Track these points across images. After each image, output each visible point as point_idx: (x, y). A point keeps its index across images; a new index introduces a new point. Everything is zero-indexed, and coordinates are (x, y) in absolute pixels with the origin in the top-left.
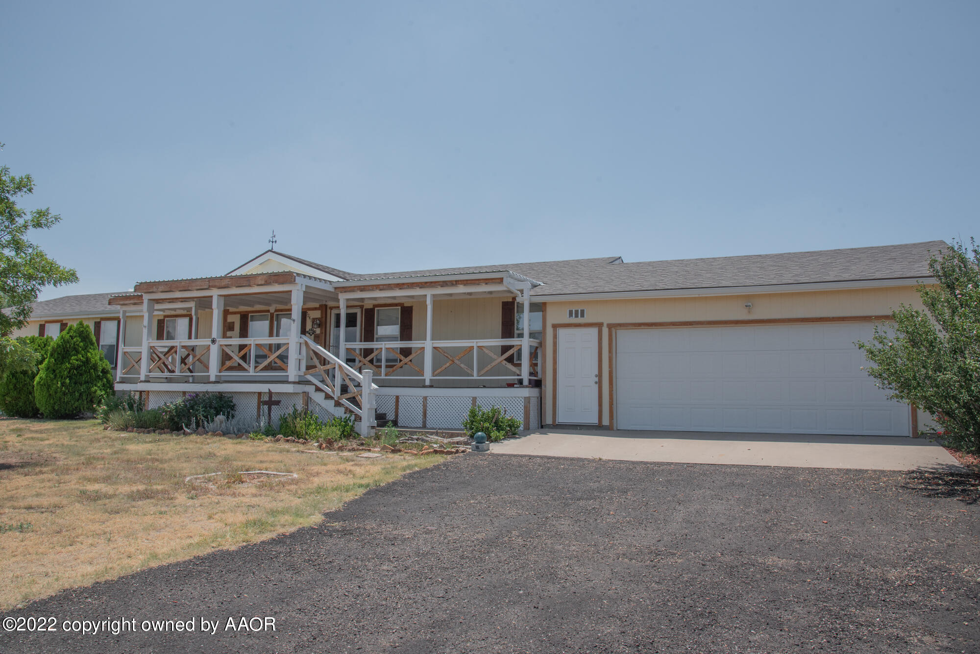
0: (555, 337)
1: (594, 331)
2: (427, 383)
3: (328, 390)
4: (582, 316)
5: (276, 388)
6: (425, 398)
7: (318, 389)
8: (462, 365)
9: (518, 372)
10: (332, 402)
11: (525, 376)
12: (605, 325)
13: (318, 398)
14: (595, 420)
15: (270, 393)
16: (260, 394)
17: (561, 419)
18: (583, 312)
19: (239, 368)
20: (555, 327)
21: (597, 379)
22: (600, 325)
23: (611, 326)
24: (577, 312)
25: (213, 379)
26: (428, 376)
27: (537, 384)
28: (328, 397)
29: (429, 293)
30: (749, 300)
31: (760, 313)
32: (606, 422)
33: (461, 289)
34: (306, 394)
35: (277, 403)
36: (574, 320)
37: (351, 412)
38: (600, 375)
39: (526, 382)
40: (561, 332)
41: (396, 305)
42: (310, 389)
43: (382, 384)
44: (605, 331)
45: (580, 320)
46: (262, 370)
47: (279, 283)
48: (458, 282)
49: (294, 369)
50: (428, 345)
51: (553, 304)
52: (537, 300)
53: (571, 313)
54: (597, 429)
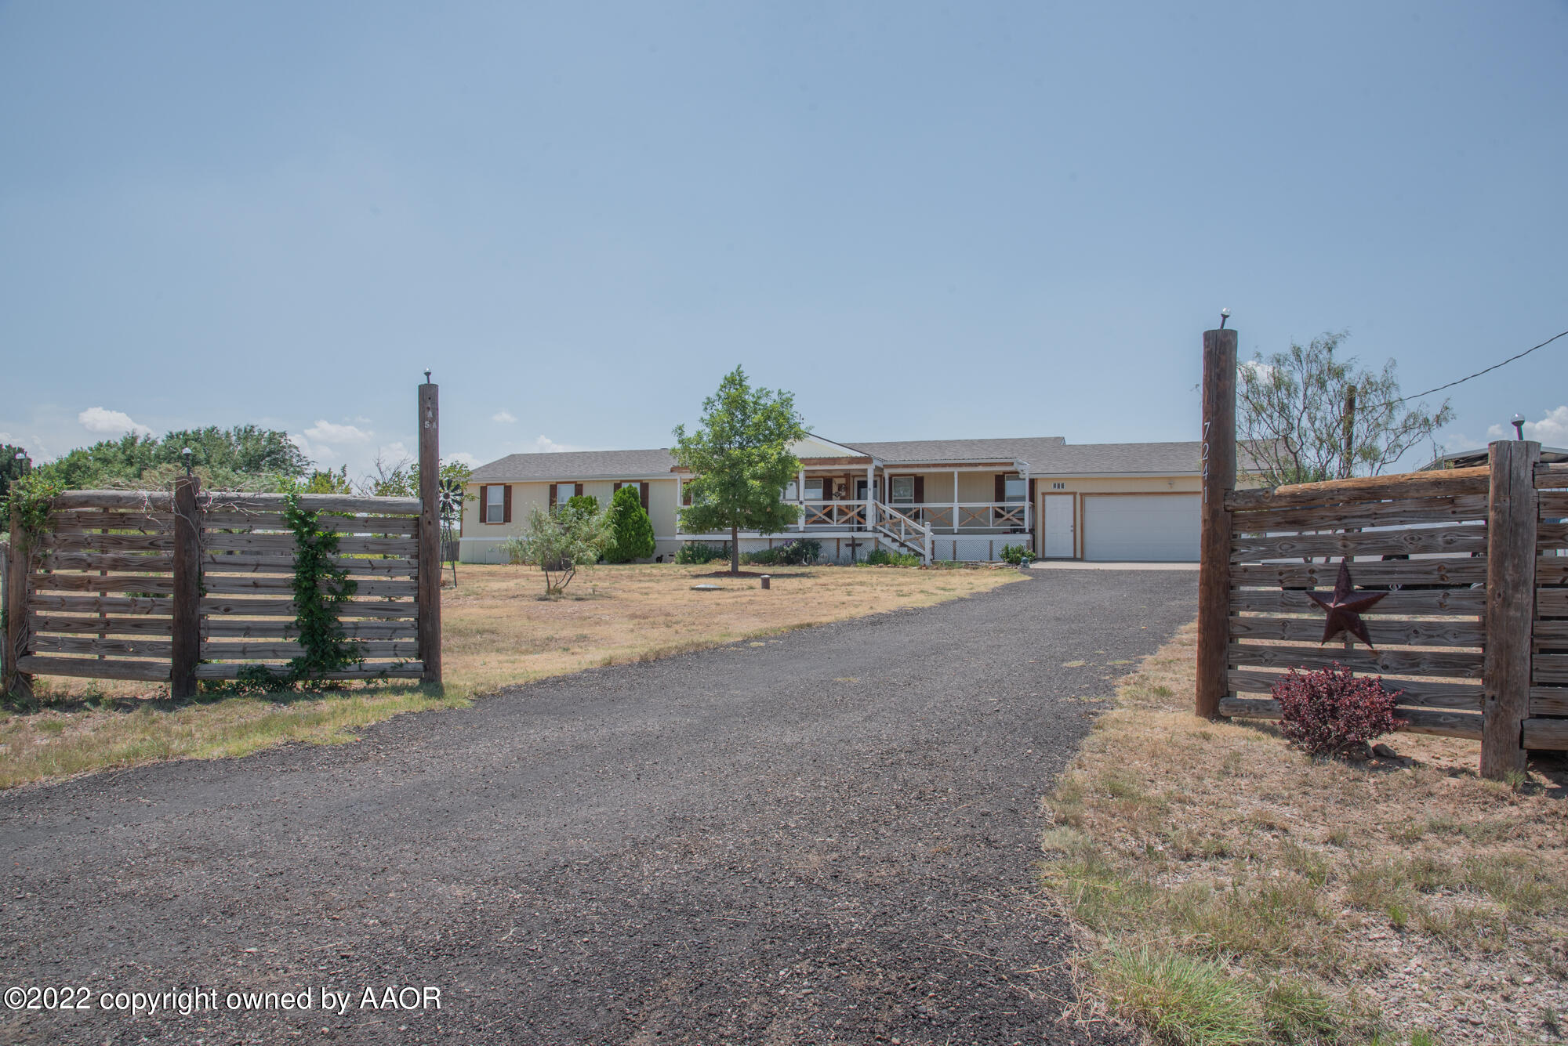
0: (1044, 501)
1: (1071, 497)
2: (956, 531)
3: (896, 537)
4: (1063, 487)
5: (857, 535)
6: (955, 542)
7: (886, 535)
8: (981, 520)
9: (1021, 524)
10: (898, 544)
11: (1027, 526)
12: (1078, 494)
13: (887, 541)
14: (1072, 555)
15: (853, 539)
16: (838, 539)
17: (1047, 555)
18: (1063, 485)
19: (824, 522)
20: (1044, 494)
21: (1072, 529)
22: (1074, 494)
23: (1082, 495)
24: (1059, 485)
25: (801, 529)
26: (956, 526)
27: (1032, 531)
28: (894, 540)
29: (956, 471)
30: (1171, 480)
31: (1178, 488)
32: (1079, 555)
33: (980, 469)
34: (877, 539)
35: (860, 545)
36: (1056, 490)
37: (914, 550)
38: (1075, 526)
39: (1027, 531)
40: (1048, 498)
41: (908, 477)
42: (880, 536)
43: (936, 532)
44: (1078, 497)
45: (1061, 490)
46: (843, 523)
47: (858, 463)
48: (980, 464)
49: (870, 523)
50: (956, 506)
51: (1042, 479)
52: (1033, 477)
53: (1055, 486)
54: (1074, 559)
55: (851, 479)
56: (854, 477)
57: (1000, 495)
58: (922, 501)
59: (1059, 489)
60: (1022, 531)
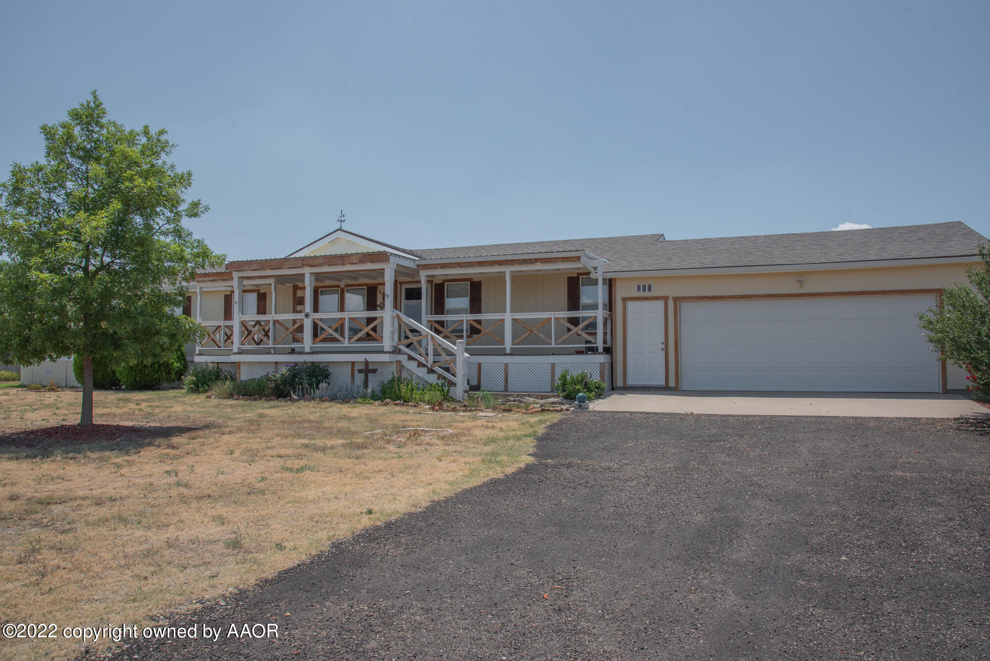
0: (625, 309)
1: (660, 304)
2: (508, 351)
3: (422, 359)
4: (650, 290)
5: (371, 358)
6: (506, 365)
7: (411, 358)
8: (540, 335)
9: (593, 340)
10: (425, 370)
11: (600, 345)
12: (671, 298)
13: (412, 366)
14: (662, 383)
15: (367, 363)
16: (353, 363)
17: (630, 382)
18: (650, 287)
19: (335, 340)
20: (624, 300)
21: (663, 346)
22: (665, 299)
23: (676, 300)
24: (644, 286)
25: (307, 350)
26: (508, 345)
27: (608, 351)
28: (421, 365)
29: (508, 270)
30: (800, 277)
31: (811, 287)
32: (672, 384)
33: (539, 266)
34: (399, 362)
35: (375, 371)
36: (641, 294)
37: (444, 378)
38: (666, 343)
39: (601, 350)
40: (630, 305)
41: (466, 280)
42: (404, 358)
43: (472, 353)
44: (671, 304)
45: (647, 294)
46: (357, 340)
47: (372, 261)
48: (536, 260)
49: (388, 340)
50: (508, 317)
51: (623, 279)
52: (609, 276)
53: (639, 287)
54: (665, 389)
55: (399, 286)
56: (401, 283)
57: (574, 302)
58: (479, 311)
59: (645, 289)
60: (594, 350)
